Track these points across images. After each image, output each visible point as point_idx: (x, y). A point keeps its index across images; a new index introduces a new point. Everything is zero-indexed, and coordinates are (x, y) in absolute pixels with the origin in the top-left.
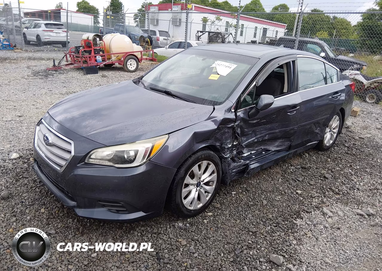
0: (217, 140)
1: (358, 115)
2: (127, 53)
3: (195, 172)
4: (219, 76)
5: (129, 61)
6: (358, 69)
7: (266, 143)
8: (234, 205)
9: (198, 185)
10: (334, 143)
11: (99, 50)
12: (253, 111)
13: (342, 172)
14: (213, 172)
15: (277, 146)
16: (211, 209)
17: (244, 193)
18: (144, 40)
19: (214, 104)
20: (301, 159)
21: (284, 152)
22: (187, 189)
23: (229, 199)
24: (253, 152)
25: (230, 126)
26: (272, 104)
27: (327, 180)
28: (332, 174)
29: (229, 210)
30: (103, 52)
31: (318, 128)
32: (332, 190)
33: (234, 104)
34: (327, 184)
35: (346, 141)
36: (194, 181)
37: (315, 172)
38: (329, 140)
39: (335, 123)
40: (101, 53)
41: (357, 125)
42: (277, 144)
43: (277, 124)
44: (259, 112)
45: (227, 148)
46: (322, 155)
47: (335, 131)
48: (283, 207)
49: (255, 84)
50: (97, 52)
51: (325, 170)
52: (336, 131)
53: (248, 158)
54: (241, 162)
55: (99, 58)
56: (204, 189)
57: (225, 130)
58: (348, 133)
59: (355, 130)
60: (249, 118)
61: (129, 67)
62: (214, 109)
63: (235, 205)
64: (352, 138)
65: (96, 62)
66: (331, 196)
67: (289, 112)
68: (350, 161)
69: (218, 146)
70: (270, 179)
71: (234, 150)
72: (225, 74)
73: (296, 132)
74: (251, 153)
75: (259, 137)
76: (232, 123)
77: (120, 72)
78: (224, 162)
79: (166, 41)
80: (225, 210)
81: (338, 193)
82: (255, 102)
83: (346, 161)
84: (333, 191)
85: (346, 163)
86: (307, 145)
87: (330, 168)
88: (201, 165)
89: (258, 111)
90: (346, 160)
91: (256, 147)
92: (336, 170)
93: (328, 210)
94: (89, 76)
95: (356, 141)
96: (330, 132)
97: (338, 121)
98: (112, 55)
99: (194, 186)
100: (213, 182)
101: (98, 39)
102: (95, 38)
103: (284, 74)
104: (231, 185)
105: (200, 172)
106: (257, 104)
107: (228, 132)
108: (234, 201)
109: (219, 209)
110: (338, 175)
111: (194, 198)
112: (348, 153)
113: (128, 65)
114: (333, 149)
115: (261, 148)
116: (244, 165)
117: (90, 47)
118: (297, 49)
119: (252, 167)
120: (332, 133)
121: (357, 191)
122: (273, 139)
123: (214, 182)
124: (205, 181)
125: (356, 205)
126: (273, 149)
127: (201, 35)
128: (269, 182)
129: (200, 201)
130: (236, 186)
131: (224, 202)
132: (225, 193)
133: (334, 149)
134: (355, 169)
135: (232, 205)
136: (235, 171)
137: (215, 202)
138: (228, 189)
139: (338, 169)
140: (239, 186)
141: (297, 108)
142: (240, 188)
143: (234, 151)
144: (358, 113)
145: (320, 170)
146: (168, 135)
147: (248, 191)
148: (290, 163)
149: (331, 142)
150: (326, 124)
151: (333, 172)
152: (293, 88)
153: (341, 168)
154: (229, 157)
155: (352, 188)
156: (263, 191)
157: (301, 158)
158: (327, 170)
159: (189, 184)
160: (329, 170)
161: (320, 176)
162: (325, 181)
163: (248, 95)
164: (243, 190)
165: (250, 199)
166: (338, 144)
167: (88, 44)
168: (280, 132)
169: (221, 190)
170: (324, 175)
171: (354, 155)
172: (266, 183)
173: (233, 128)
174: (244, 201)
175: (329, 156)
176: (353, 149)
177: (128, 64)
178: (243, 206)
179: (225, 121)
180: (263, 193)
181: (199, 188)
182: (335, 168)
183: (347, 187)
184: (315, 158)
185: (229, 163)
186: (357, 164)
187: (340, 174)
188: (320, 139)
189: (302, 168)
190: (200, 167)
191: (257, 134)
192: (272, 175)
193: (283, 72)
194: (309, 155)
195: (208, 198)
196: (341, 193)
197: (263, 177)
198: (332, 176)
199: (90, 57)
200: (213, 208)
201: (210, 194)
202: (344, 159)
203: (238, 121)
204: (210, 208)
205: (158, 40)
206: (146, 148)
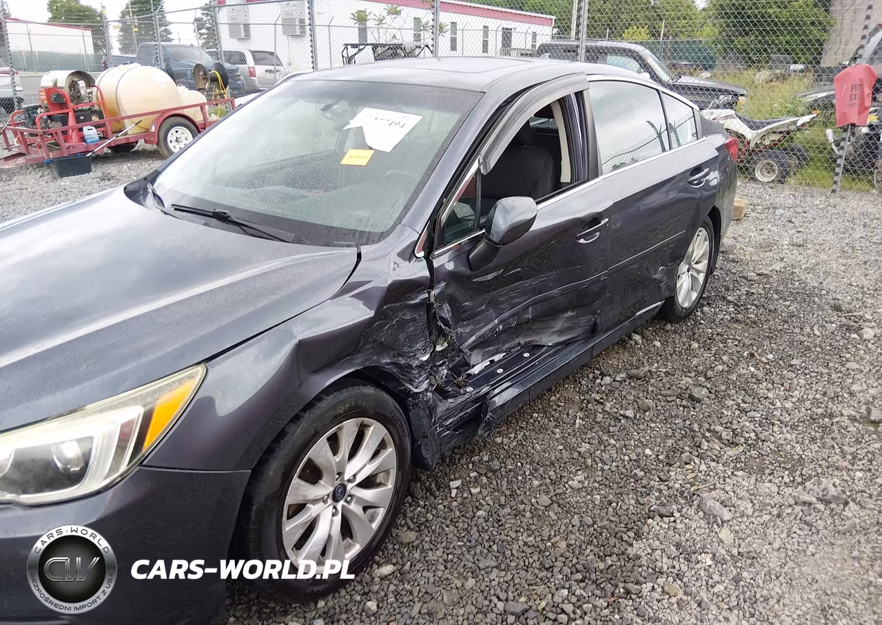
0: (383, 348)
1: (745, 216)
2: (163, 112)
3: (319, 461)
4: (372, 152)
5: (173, 131)
6: (730, 105)
7: (530, 328)
8: (457, 525)
9: (339, 493)
10: (700, 297)
11: (89, 112)
12: (481, 246)
13: (734, 377)
14: (382, 446)
15: (561, 332)
16: (391, 551)
17: (484, 479)
18: (205, 74)
19: (362, 238)
20: (625, 353)
21: (581, 342)
22: (302, 519)
23: (443, 508)
24: (497, 358)
25: (417, 301)
26: (532, 221)
27: (698, 404)
28: (709, 386)
29: (444, 544)
30: (100, 114)
31: (661, 268)
32: (717, 433)
33: (420, 235)
34: (701, 416)
35: (727, 289)
36: (324, 488)
37: (664, 386)
38: (688, 294)
39: (699, 246)
40: (95, 118)
41: (747, 240)
42: (559, 325)
43: (554, 274)
44: (497, 250)
45: (419, 367)
46: (675, 332)
47: (699, 267)
48: (594, 507)
49: (479, 169)
50: (84, 116)
51: (690, 375)
52: (703, 266)
53: (487, 376)
54: (466, 392)
55: (91, 133)
56: (359, 501)
57: (404, 315)
58: (730, 266)
59: (745, 255)
60: (471, 269)
61: (174, 146)
62: (359, 255)
63: (461, 525)
64: (740, 277)
65: (83, 143)
66: (716, 453)
67: (583, 237)
68: (747, 342)
69: (388, 364)
70: (552, 424)
71: (441, 365)
72: (387, 147)
73: (605, 287)
74: (492, 362)
75: (509, 317)
76: (421, 292)
77: (150, 162)
78: (413, 404)
79: (272, 75)
80: (432, 546)
81: (732, 443)
82: (483, 220)
83: (737, 343)
84: (720, 438)
85: (739, 349)
86: (638, 314)
87: (701, 368)
88: (339, 434)
89: (493, 248)
90: (737, 340)
91: (505, 342)
92: (715, 371)
93: (718, 504)
94: (67, 181)
95: (752, 284)
96: (688, 271)
97: (705, 240)
98: (126, 120)
99: (325, 502)
100: (387, 472)
101: (82, 84)
102: (73, 81)
103: (556, 131)
104: (447, 460)
105: (338, 455)
106: (488, 226)
107: (414, 320)
108: (458, 513)
109: (413, 546)
110: (723, 388)
111: (330, 537)
112: (737, 321)
113: (169, 143)
114: (699, 313)
115: (519, 344)
116: (476, 401)
117: (63, 105)
118: (586, 61)
119: (499, 401)
120: (695, 274)
121: (781, 427)
122: (547, 315)
123: (389, 472)
124: (359, 479)
125: (787, 472)
126: (550, 341)
127: (355, 54)
128: (551, 433)
129: (351, 537)
130: (461, 461)
131: (427, 521)
132: (429, 490)
133: (702, 312)
134: (762, 362)
135: (452, 528)
136: (451, 423)
137: (403, 522)
138: (439, 474)
139: (720, 368)
140: (468, 460)
141: (603, 222)
142: (471, 466)
143: (440, 368)
144: (744, 211)
145: (676, 376)
146: (203, 365)
147: (494, 472)
148: (597, 369)
149: (694, 295)
150: (678, 253)
151: (710, 378)
152: (587, 169)
153: (728, 366)
154: (426, 390)
155: (767, 421)
156: (537, 465)
157: (625, 348)
158: (693, 374)
159: (303, 502)
160: (698, 374)
161: (680, 396)
162: (694, 408)
163: (462, 200)
164: (480, 471)
165: (503, 499)
166: (708, 297)
167: (56, 98)
168: (562, 294)
169: (418, 479)
170: (689, 392)
171: (754, 322)
172: (542, 436)
173: (427, 304)
174: (486, 507)
175: (694, 334)
176: (749, 307)
177: (169, 140)
178: (483, 524)
179: (401, 290)
180: (536, 470)
181: (342, 502)
182: (713, 365)
183: (752, 420)
184: (658, 344)
185: (429, 407)
186: (765, 347)
187: (727, 383)
188: (667, 294)
189: (630, 377)
190: (334, 442)
191: (503, 309)
192: (555, 410)
193: (554, 127)
194: (643, 337)
195: (375, 525)
196: (743, 440)
197: (532, 421)
198: (710, 392)
199: (66, 131)
200: (397, 547)
201: (382, 509)
202: (732, 337)
203: (439, 282)
204: (387, 549)
205: (252, 74)
206: (123, 426)
